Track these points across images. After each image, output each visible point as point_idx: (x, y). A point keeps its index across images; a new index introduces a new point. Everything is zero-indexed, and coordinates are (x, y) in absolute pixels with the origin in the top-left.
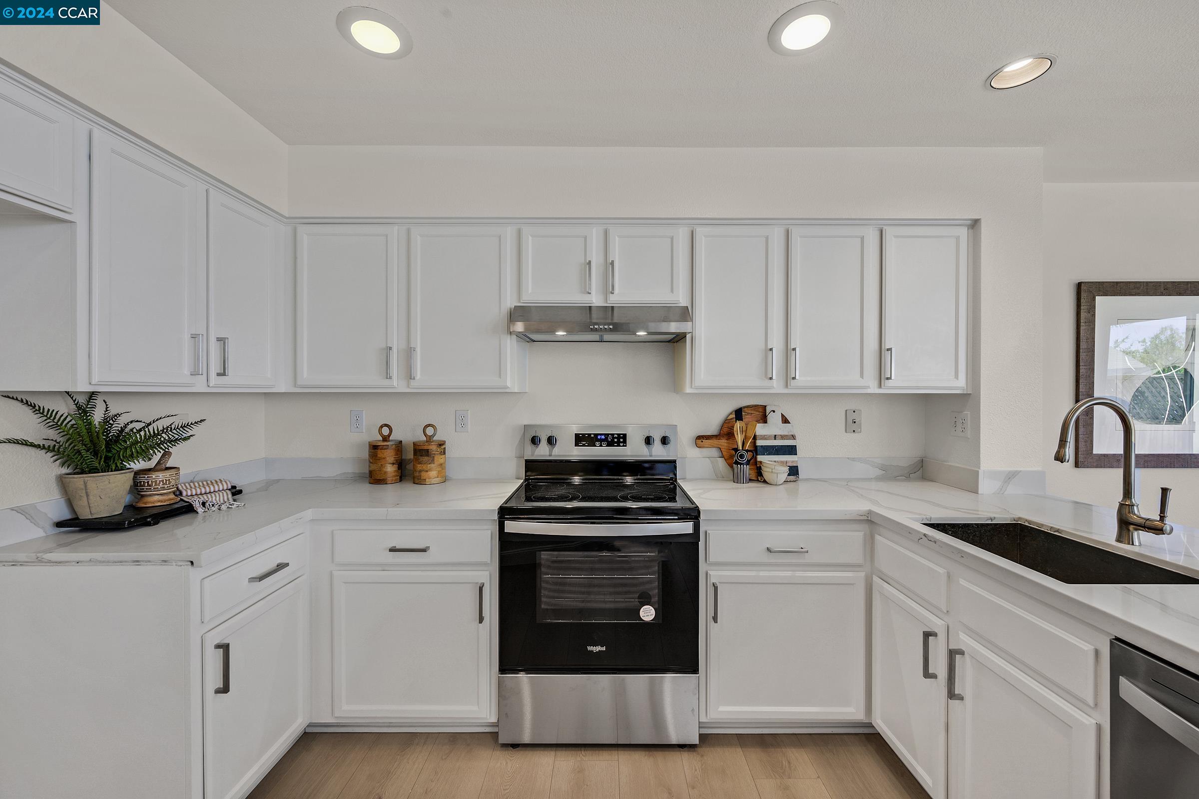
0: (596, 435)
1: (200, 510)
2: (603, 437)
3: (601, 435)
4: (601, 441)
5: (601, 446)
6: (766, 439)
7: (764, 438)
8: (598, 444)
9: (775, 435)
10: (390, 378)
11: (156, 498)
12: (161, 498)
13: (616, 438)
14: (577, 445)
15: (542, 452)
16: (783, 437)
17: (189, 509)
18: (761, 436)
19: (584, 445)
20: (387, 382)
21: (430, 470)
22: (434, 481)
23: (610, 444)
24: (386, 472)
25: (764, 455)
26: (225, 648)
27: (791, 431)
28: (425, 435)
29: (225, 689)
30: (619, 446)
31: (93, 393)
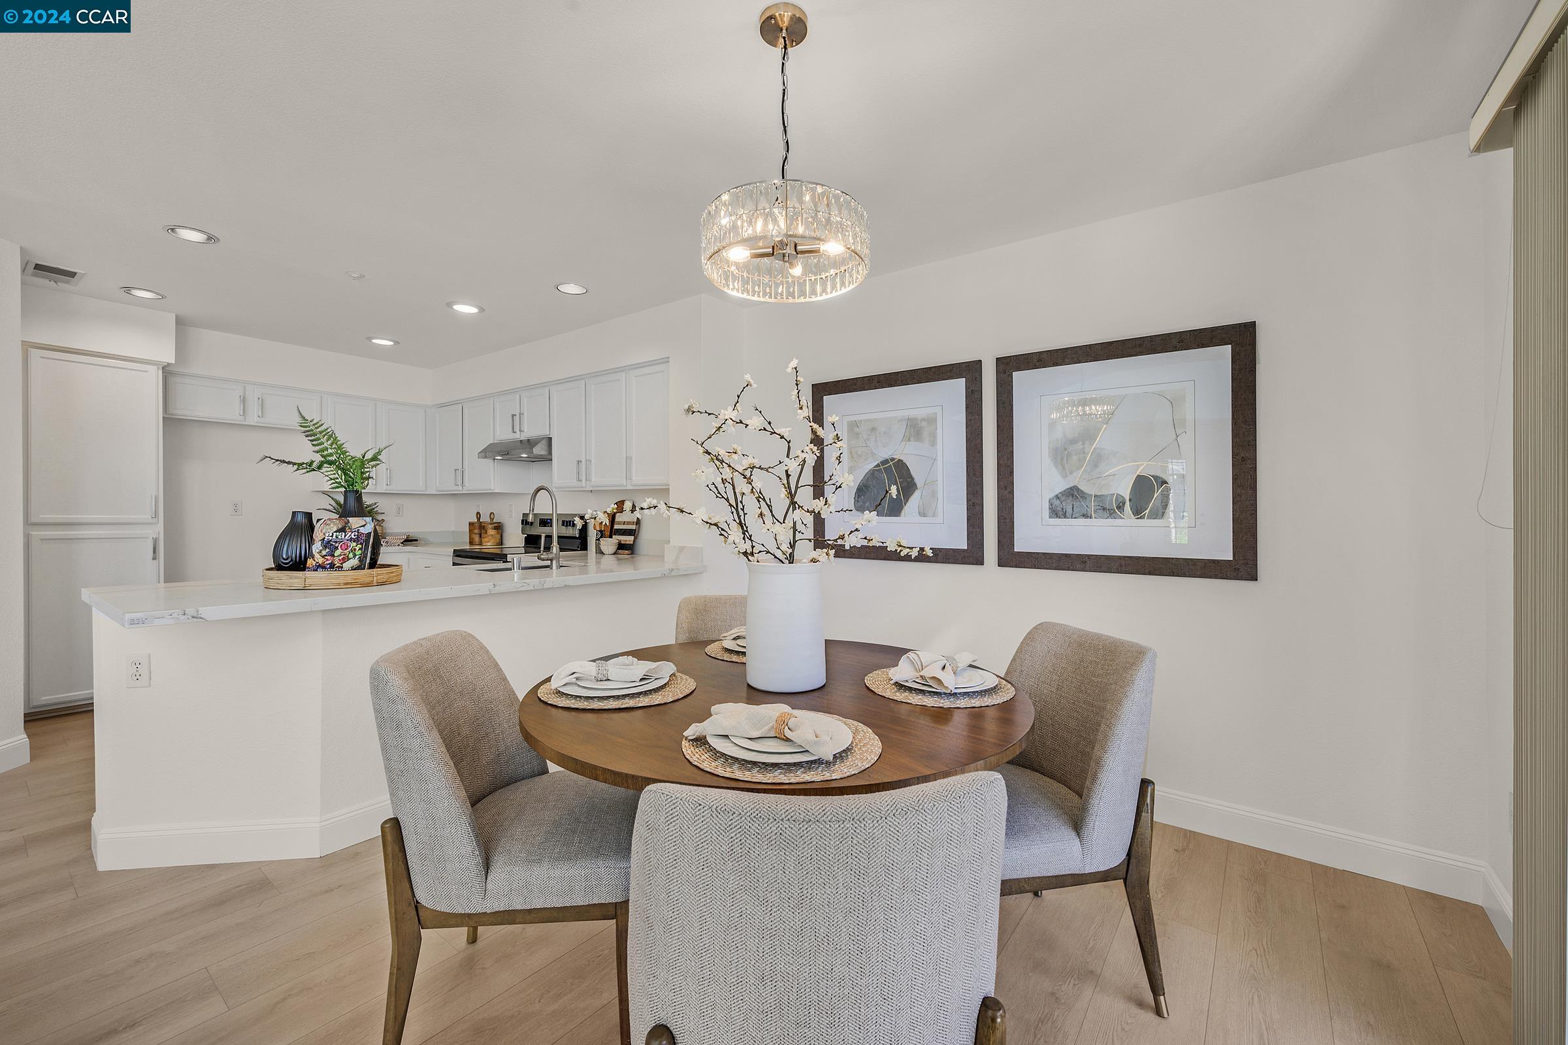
7: (619, 523)
14: (540, 526)
19: (542, 526)
20: (456, 488)
21: (486, 537)
22: (489, 544)
24: (473, 538)
28: (490, 517)
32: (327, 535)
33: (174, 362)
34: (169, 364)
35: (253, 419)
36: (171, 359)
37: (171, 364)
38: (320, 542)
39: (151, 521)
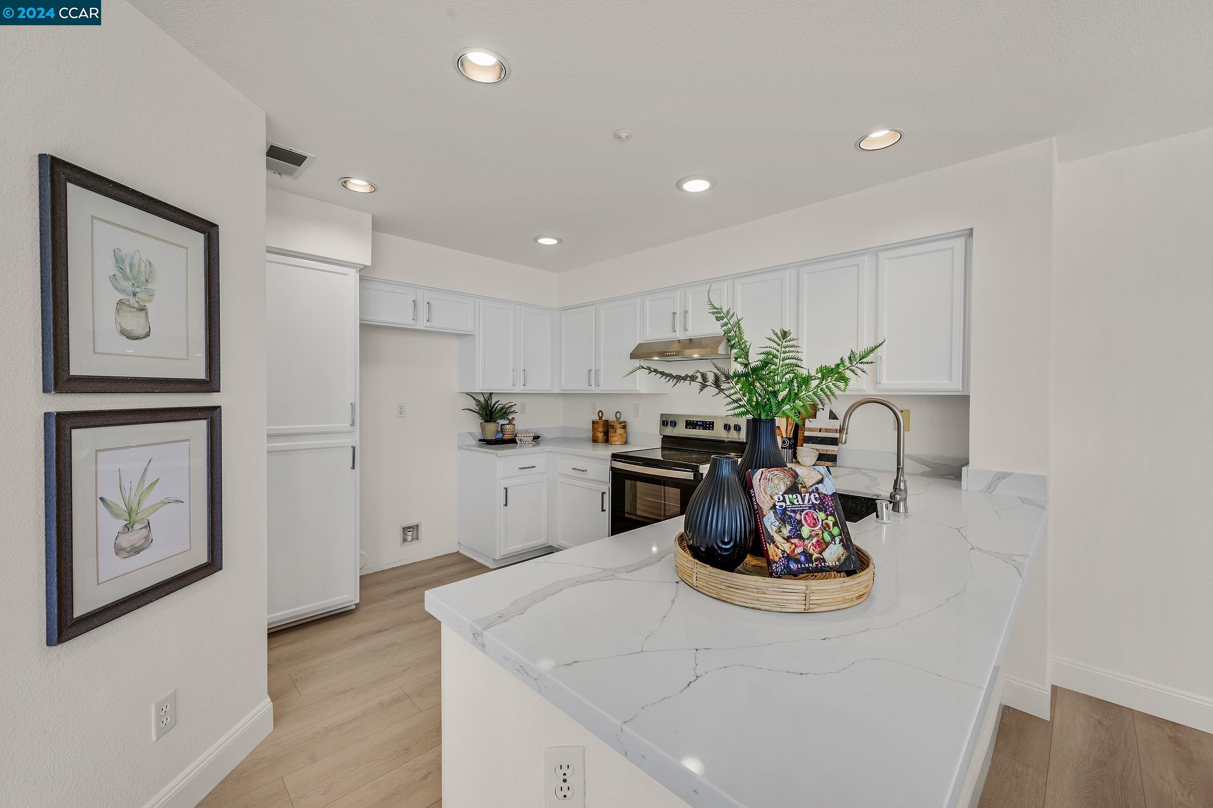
0: (697, 422)
1: (518, 442)
2: (701, 423)
3: (700, 421)
4: (700, 425)
5: (699, 429)
6: (812, 431)
7: (811, 430)
8: (697, 427)
9: (821, 429)
10: (591, 386)
11: (507, 435)
12: (508, 435)
13: (708, 424)
14: (686, 428)
15: (670, 431)
16: (827, 430)
17: (513, 441)
18: (809, 428)
19: (690, 428)
20: (589, 388)
21: (615, 437)
22: (618, 443)
23: (705, 428)
24: (597, 437)
25: (809, 443)
26: (506, 489)
27: (835, 426)
29: (506, 505)
30: (709, 430)
31: (491, 393)
32: (776, 498)
33: (370, 265)
34: (365, 267)
35: (422, 325)
36: (368, 263)
37: (369, 266)
38: (772, 512)
39: (350, 428)
